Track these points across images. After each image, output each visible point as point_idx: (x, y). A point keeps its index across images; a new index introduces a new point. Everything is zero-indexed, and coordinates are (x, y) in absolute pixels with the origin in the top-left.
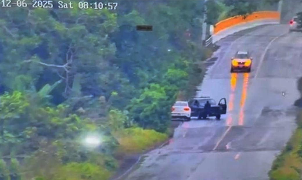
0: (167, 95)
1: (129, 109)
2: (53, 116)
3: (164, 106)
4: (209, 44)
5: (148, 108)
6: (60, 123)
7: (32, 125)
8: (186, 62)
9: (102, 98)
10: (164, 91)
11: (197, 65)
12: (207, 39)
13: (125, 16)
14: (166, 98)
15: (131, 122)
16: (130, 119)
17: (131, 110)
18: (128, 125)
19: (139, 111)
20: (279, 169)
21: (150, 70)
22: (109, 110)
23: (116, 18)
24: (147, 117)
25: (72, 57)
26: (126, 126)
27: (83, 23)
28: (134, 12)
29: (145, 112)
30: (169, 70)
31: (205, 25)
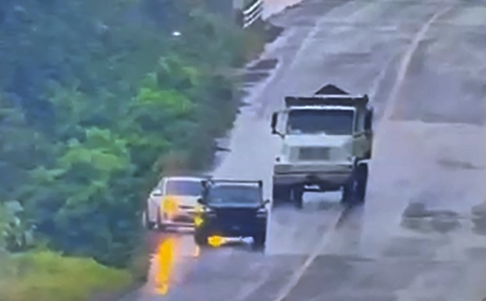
0: (133, 161)
1: (23, 199)
3: (125, 193)
4: (251, 22)
5: (79, 197)
11: (219, 78)
12: (246, 8)
14: (133, 168)
15: (29, 235)
16: (28, 227)
17: (32, 201)
18: (19, 242)
19: (54, 205)
24: (75, 221)
29: (72, 207)
30: (144, 92)
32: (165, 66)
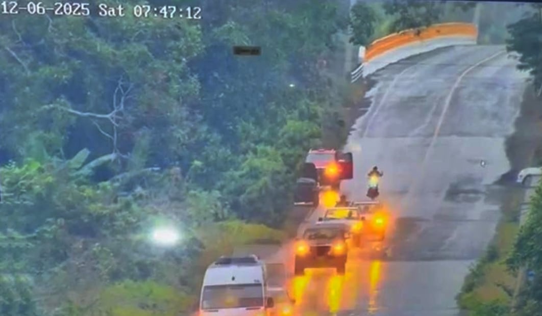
0: (285, 165)
1: (221, 189)
2: (92, 200)
4: (356, 79)
5: (254, 187)
6: (105, 212)
7: (57, 215)
8: (320, 110)
9: (176, 170)
10: (280, 159)
11: (337, 114)
12: (353, 71)
13: (215, 30)
14: (285, 169)
15: (226, 211)
16: (224, 206)
17: (225, 191)
18: (220, 216)
19: (239, 191)
20: (475, 290)
21: (258, 123)
22: (188, 189)
23: (199, 32)
24: (251, 202)
25: (123, 99)
26: (217, 218)
27: (144, 42)
28: (231, 24)
29: (250, 193)
30: (290, 123)
31: (350, 46)
32: (304, 107)
